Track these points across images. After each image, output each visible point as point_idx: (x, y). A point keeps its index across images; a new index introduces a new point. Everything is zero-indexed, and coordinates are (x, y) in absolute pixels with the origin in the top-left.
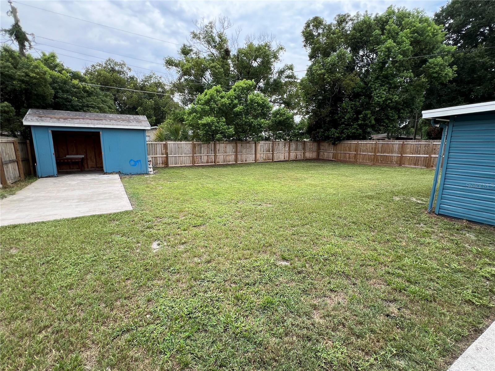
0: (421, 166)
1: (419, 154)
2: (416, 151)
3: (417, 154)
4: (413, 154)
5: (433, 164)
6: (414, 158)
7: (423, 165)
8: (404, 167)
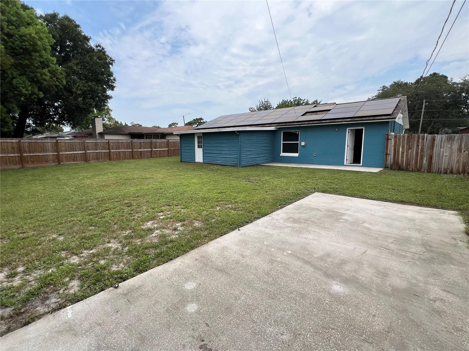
0: (80, 161)
1: (76, 151)
2: (72, 148)
3: (73, 151)
4: (69, 151)
5: (90, 158)
6: (72, 155)
7: (82, 160)
8: (63, 165)
